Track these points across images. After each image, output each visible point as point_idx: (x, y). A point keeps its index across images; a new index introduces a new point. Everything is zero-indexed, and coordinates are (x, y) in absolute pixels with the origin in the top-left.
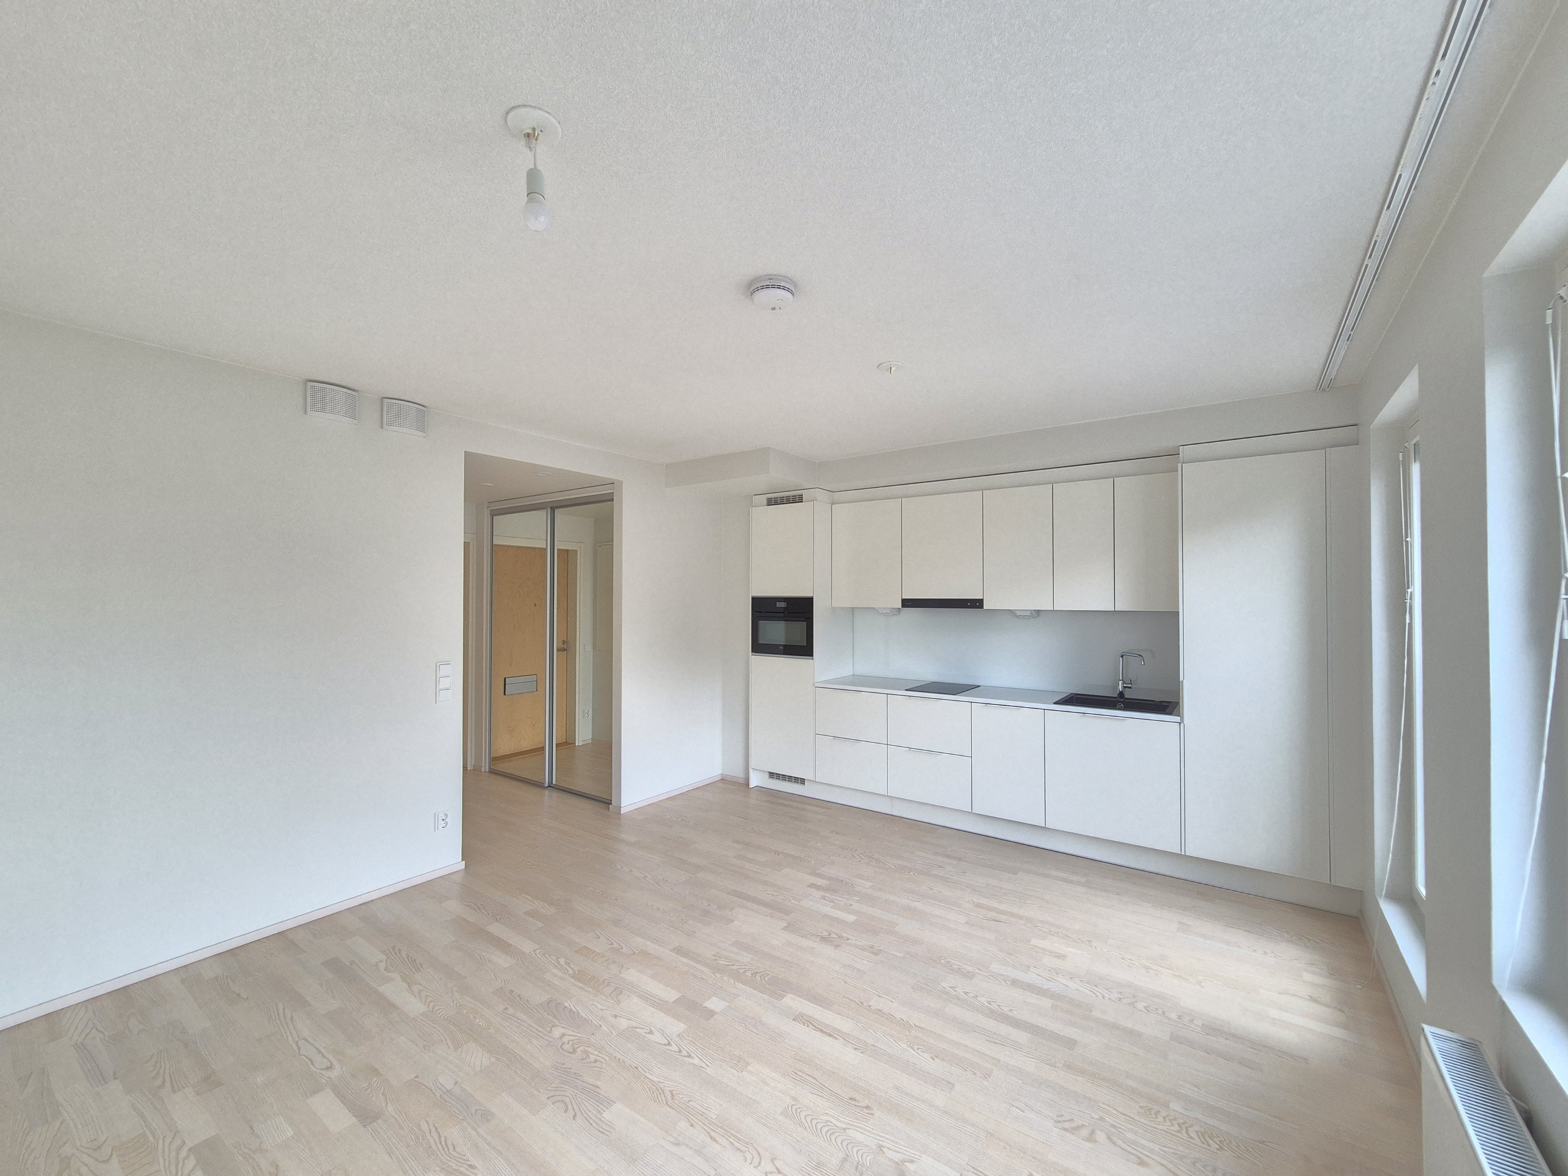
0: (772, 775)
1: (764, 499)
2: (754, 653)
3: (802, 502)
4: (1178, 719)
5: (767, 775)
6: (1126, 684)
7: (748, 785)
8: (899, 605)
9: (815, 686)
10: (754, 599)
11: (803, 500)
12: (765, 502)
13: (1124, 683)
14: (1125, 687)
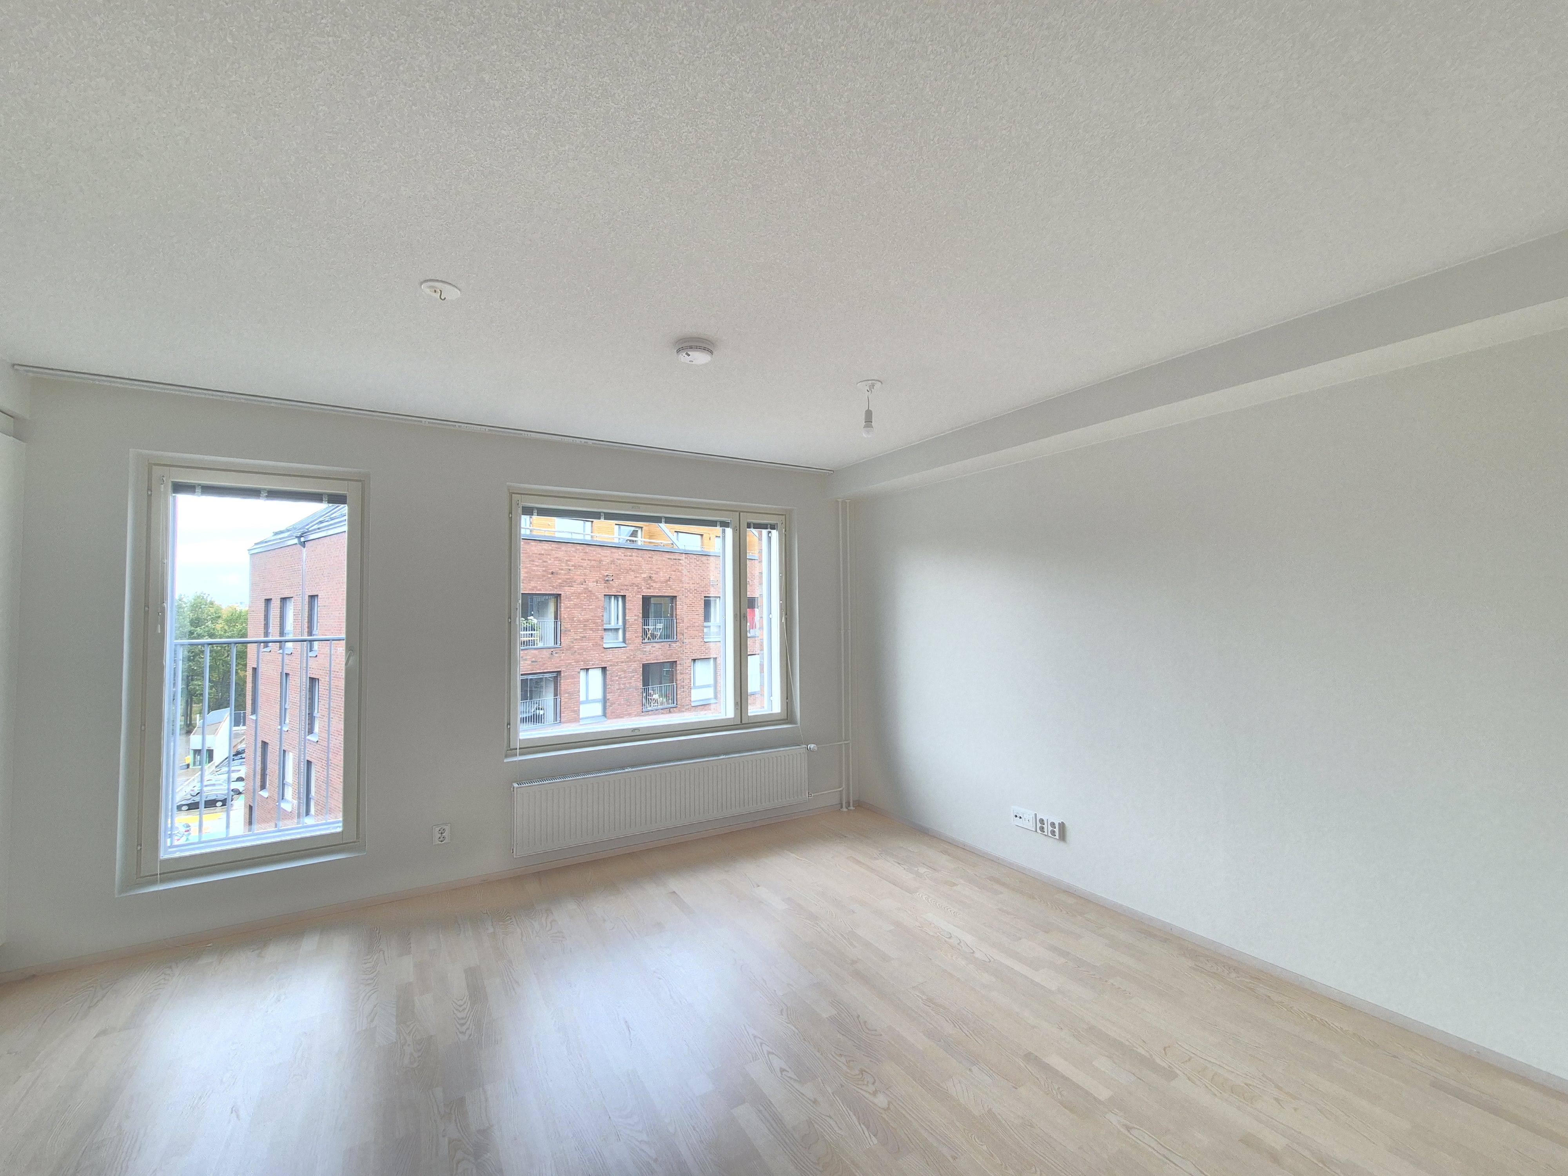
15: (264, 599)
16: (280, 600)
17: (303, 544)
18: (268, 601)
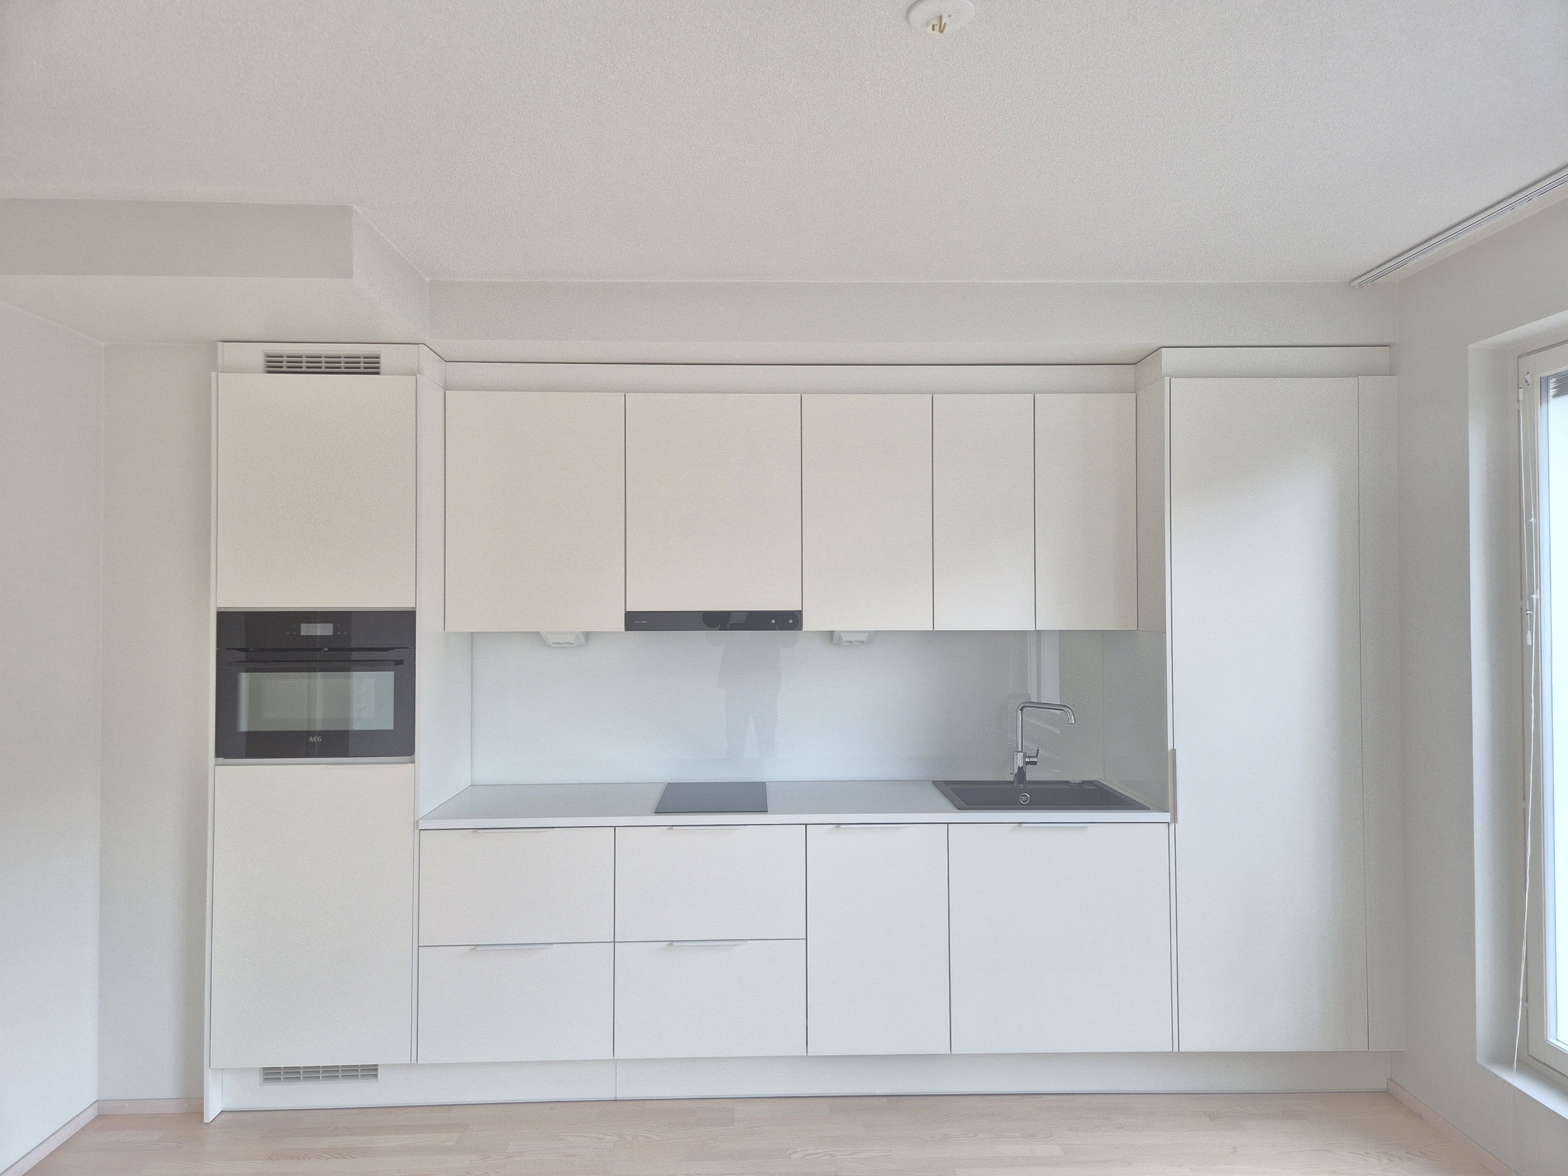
0: (272, 1074)
1: (256, 354)
2: (221, 760)
3: (378, 373)
4: (1169, 817)
5: (257, 1078)
6: (1029, 757)
7: (201, 1114)
8: (620, 623)
9: (420, 828)
10: (225, 618)
11: (382, 370)
12: (260, 362)
13: (1025, 756)
14: (1027, 763)
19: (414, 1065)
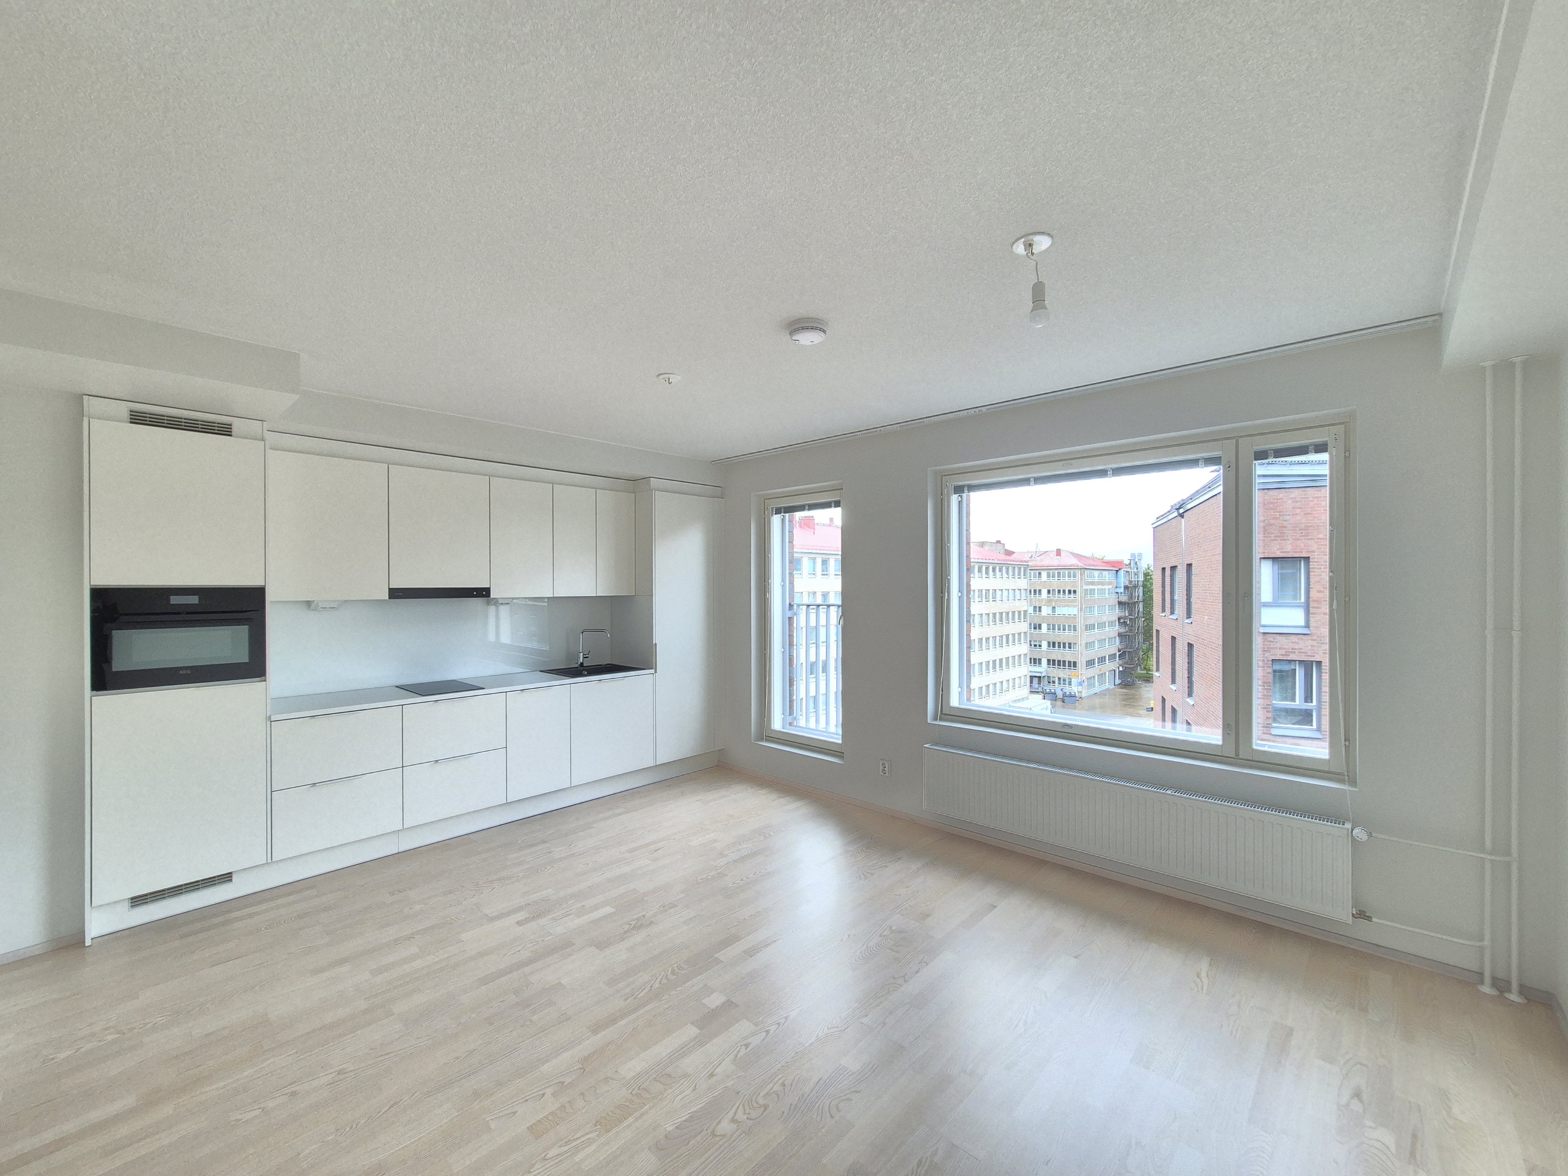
0: (138, 901)
1: (123, 409)
2: (94, 692)
3: (230, 435)
4: (653, 671)
5: (127, 905)
7: (83, 939)
8: (385, 597)
9: (269, 719)
10: (98, 591)
11: (233, 433)
12: (126, 415)
13: (584, 654)
15: (1161, 568)
16: (1170, 569)
17: (1182, 516)
18: (1164, 569)
19: (270, 862)
